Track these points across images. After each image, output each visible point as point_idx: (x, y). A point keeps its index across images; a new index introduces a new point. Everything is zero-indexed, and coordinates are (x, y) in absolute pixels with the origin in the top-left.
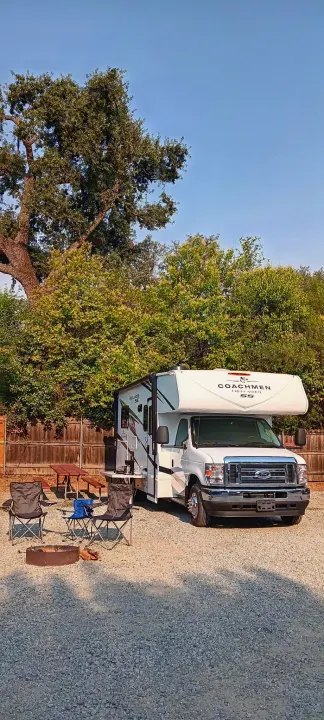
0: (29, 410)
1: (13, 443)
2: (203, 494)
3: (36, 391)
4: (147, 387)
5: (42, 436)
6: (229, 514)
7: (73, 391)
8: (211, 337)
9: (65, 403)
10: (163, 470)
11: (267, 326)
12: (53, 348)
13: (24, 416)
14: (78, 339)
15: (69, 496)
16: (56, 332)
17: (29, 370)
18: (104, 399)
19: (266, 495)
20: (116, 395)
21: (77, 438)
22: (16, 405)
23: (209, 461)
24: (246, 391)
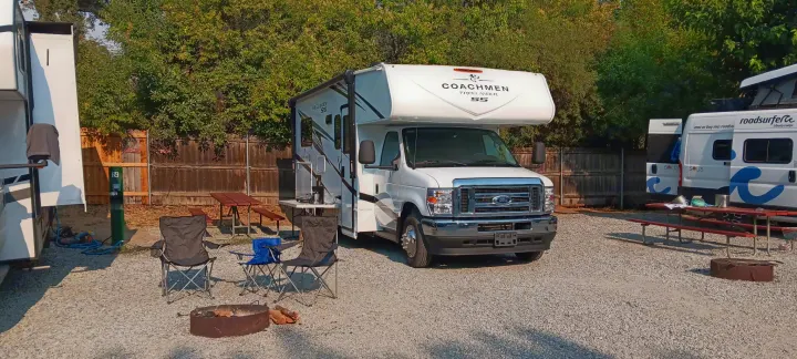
0: (178, 124)
1: (160, 166)
2: (425, 228)
3: (184, 99)
4: (340, 92)
5: (197, 158)
6: (457, 252)
7: (235, 101)
8: (410, 33)
9: (225, 116)
10: (365, 197)
11: (477, 20)
12: (206, 43)
13: (172, 131)
14: (238, 32)
15: (238, 231)
16: (208, 21)
17: (174, 71)
18: (276, 110)
19: (505, 226)
20: (293, 104)
21: (242, 159)
22: (160, 117)
23: (433, 185)
24: (478, 93)
